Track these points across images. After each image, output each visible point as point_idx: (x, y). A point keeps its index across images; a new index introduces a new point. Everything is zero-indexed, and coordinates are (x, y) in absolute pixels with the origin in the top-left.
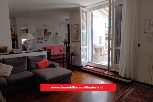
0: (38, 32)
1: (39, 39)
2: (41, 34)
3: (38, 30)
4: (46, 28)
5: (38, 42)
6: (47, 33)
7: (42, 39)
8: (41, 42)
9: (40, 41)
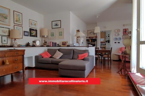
0: (116, 32)
1: (116, 39)
2: (119, 35)
3: (116, 31)
4: (126, 27)
5: (115, 43)
6: (127, 32)
7: (120, 39)
8: (119, 43)
9: (117, 41)
